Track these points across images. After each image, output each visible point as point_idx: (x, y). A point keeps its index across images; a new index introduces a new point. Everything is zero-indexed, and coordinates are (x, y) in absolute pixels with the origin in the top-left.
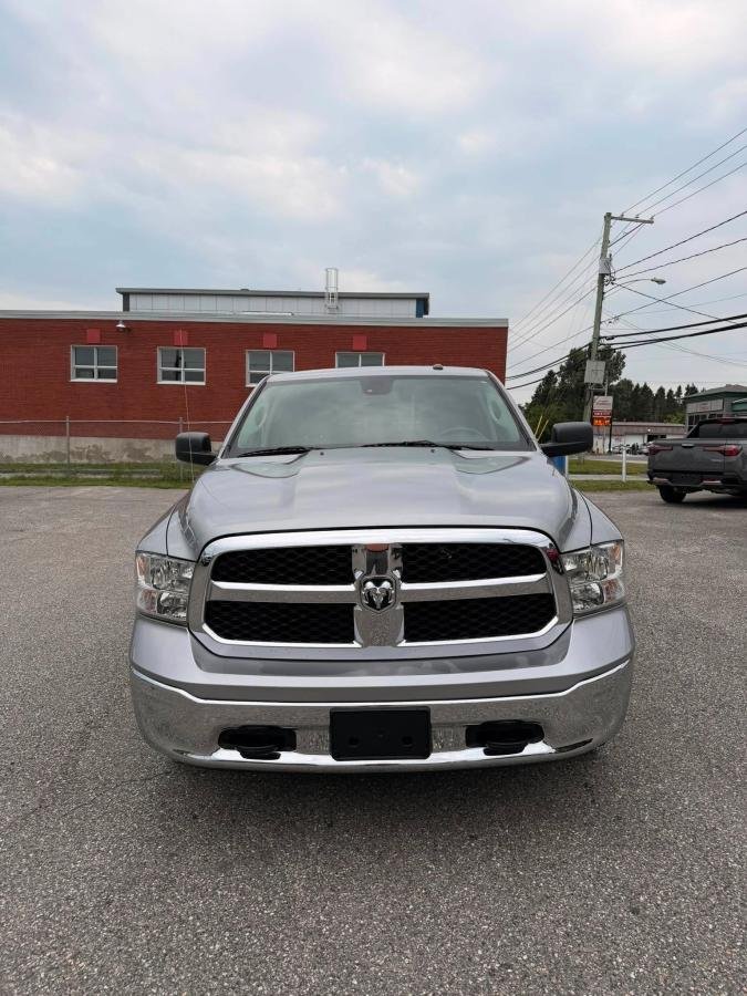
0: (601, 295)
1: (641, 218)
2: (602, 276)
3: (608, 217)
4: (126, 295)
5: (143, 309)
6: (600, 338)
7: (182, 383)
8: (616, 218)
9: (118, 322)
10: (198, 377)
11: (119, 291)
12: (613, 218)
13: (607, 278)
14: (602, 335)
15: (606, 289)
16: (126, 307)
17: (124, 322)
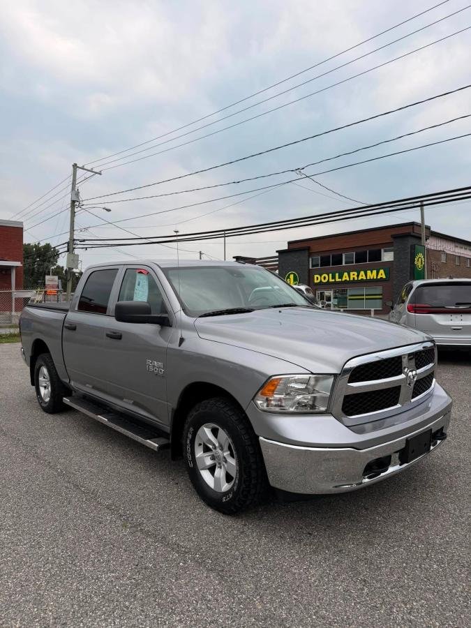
0: (73, 213)
1: (95, 170)
2: (73, 202)
3: (75, 166)
6: (74, 240)
8: (80, 168)
12: (78, 167)
13: (77, 203)
14: (75, 238)
15: (76, 210)
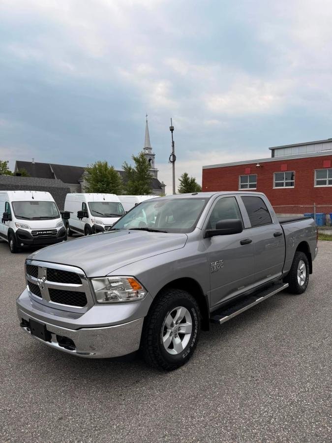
4: (273, 150)
5: (280, 155)
7: (284, 187)
9: (257, 164)
10: (292, 184)
11: (270, 149)
16: (273, 156)
17: (259, 163)
